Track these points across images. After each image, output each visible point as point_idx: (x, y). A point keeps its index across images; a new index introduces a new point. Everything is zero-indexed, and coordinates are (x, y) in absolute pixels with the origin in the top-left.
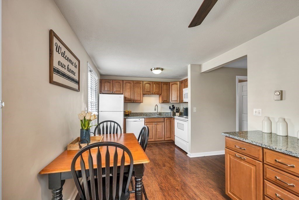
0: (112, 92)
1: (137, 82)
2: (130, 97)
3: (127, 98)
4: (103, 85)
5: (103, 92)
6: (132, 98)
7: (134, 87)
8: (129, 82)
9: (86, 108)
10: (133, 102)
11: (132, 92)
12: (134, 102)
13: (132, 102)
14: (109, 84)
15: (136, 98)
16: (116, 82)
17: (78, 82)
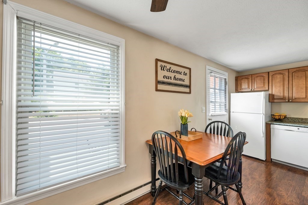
0: (252, 90)
1: (298, 69)
2: (282, 94)
3: (276, 96)
4: (239, 82)
5: (239, 90)
6: (286, 95)
7: (291, 78)
8: (280, 72)
9: (204, 108)
10: (289, 101)
11: (286, 86)
12: (291, 102)
13: (287, 102)
14: (246, 80)
15: (295, 95)
16: (257, 77)
17: (189, 87)
